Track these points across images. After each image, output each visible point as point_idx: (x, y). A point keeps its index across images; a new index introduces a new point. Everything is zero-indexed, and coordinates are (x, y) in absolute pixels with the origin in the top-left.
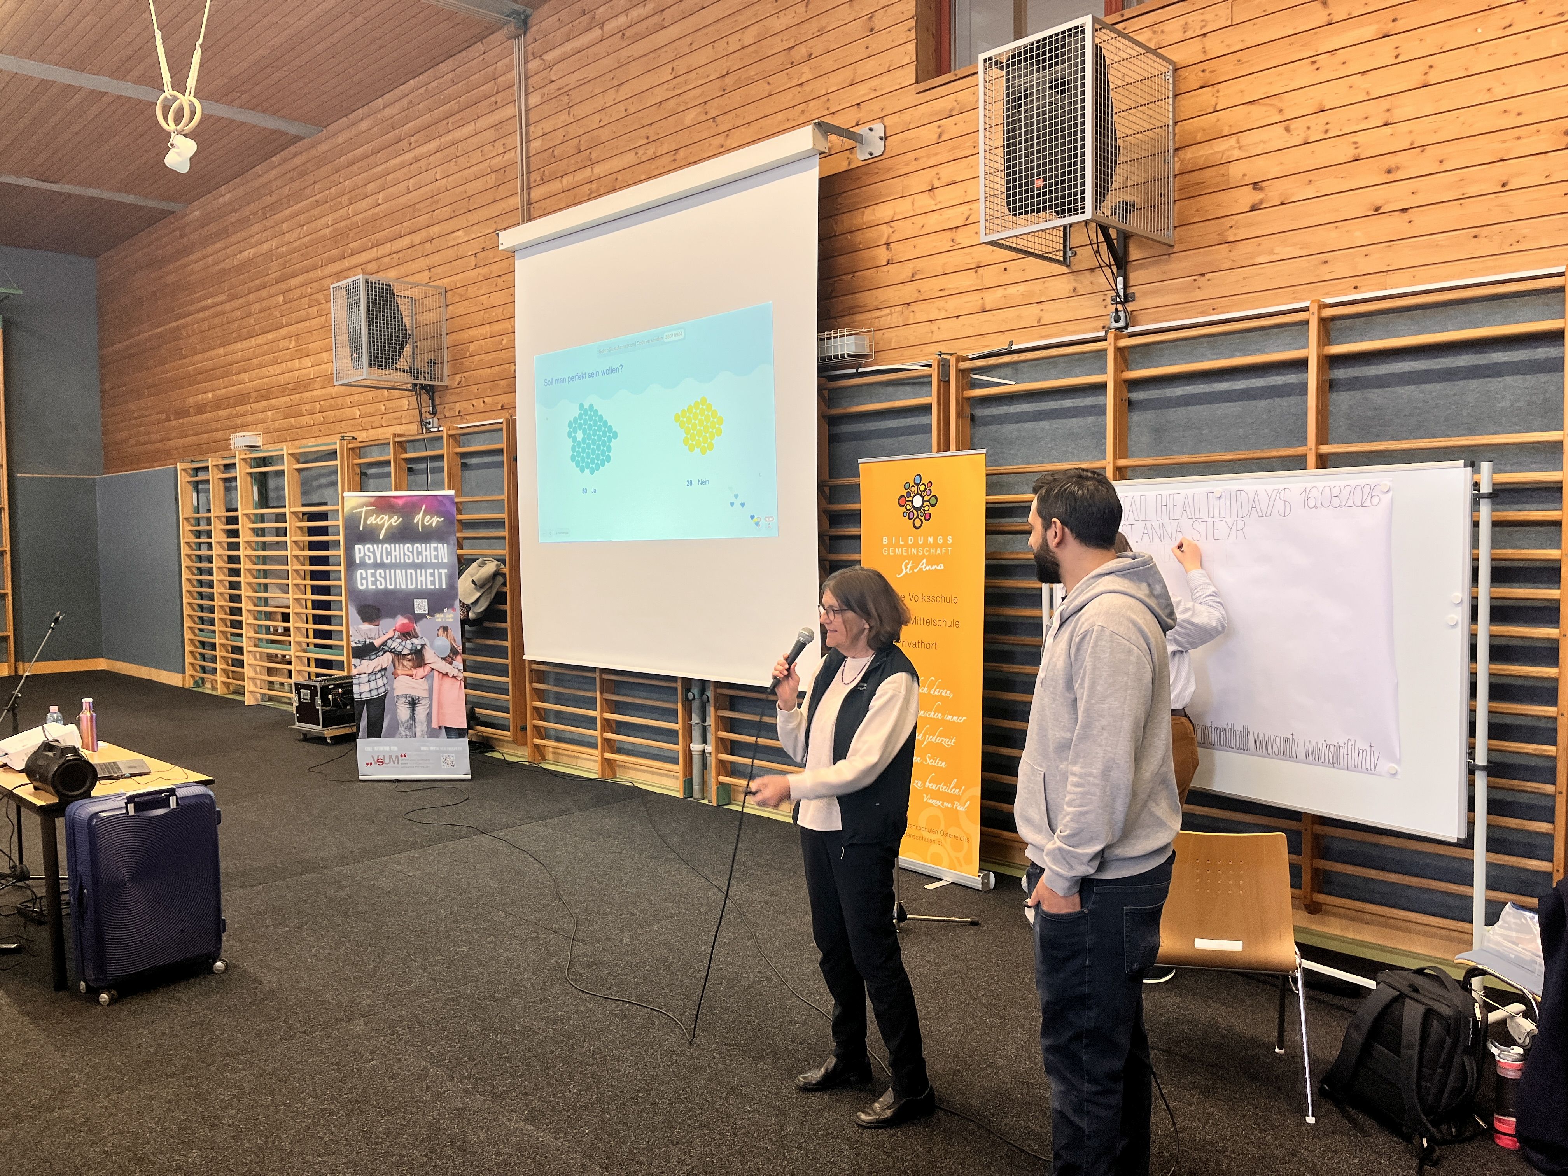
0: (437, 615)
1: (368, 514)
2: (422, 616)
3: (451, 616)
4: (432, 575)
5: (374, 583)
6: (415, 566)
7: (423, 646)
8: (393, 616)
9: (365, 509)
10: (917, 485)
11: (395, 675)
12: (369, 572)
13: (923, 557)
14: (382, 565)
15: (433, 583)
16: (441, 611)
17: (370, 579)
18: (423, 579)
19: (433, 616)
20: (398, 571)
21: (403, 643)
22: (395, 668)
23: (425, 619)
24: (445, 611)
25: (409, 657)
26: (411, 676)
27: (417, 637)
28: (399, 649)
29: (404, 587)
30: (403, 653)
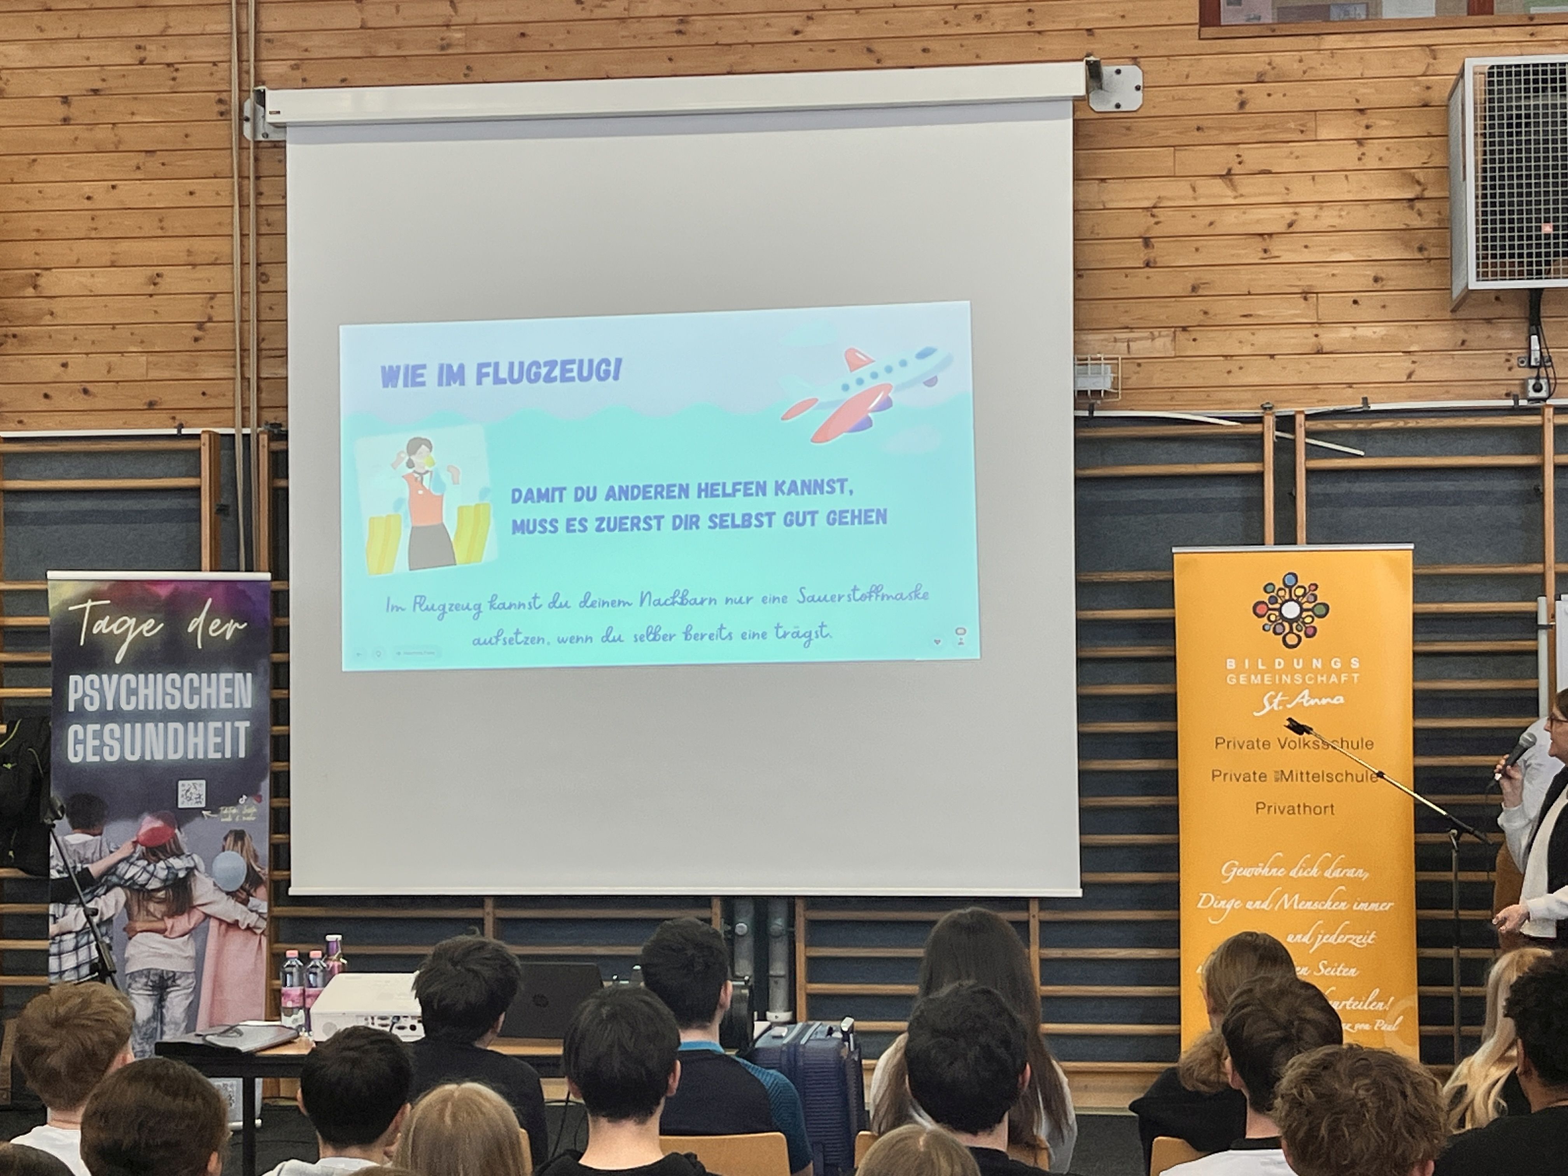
0: (225, 811)
1: (96, 614)
2: (193, 813)
3: (253, 810)
4: (220, 733)
5: (98, 751)
6: (184, 716)
7: (190, 871)
8: (135, 815)
9: (90, 604)
10: (1290, 588)
11: (131, 932)
12: (92, 728)
13: (1304, 686)
14: (117, 716)
15: (220, 748)
16: (233, 802)
17: (91, 743)
18: (200, 740)
19: (215, 811)
20: (150, 726)
21: (151, 868)
22: (130, 916)
23: (198, 820)
24: (242, 801)
25: (161, 894)
26: (162, 932)
27: (179, 854)
28: (143, 878)
29: (159, 757)
30: (150, 887)
